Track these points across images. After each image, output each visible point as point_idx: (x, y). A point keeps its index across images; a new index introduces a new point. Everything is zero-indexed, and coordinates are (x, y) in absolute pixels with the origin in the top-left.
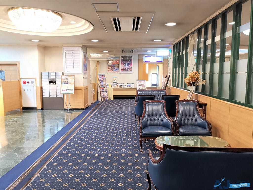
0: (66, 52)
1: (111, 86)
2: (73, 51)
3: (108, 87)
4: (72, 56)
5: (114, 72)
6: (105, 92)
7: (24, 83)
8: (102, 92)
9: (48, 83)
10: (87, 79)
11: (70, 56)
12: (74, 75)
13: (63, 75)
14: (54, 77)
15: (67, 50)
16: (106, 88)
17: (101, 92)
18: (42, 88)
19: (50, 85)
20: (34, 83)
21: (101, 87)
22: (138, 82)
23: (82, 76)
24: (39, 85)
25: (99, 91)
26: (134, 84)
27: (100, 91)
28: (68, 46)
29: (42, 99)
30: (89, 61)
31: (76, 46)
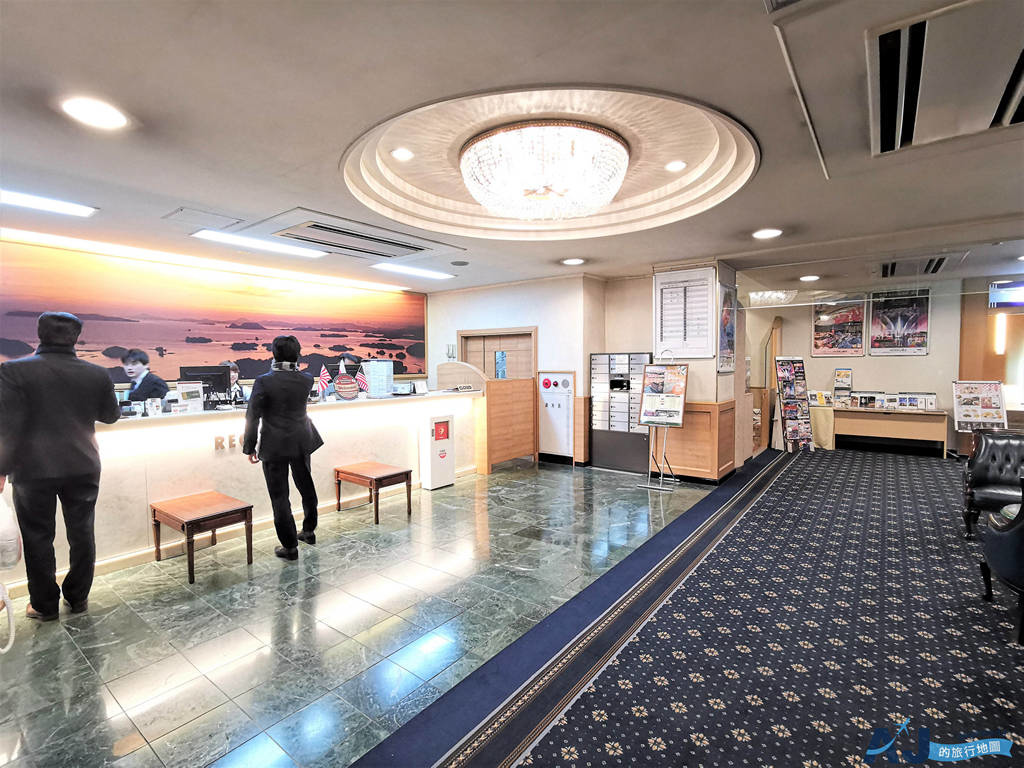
0: (662, 290)
1: (824, 401)
2: (686, 284)
3: (813, 403)
4: (683, 300)
5: (842, 350)
6: (800, 421)
7: (547, 384)
8: (788, 422)
9: (608, 386)
10: (732, 376)
11: (675, 301)
12: (685, 362)
13: (651, 362)
14: (624, 370)
15: (667, 281)
16: (805, 405)
17: (784, 420)
18: (589, 401)
19: (613, 394)
20: (571, 387)
21: (788, 403)
22: (956, 390)
23: (712, 367)
24: (581, 393)
25: (778, 416)
26: (934, 396)
27: (783, 418)
28: (672, 270)
29: (590, 432)
30: (741, 314)
31: (697, 267)
